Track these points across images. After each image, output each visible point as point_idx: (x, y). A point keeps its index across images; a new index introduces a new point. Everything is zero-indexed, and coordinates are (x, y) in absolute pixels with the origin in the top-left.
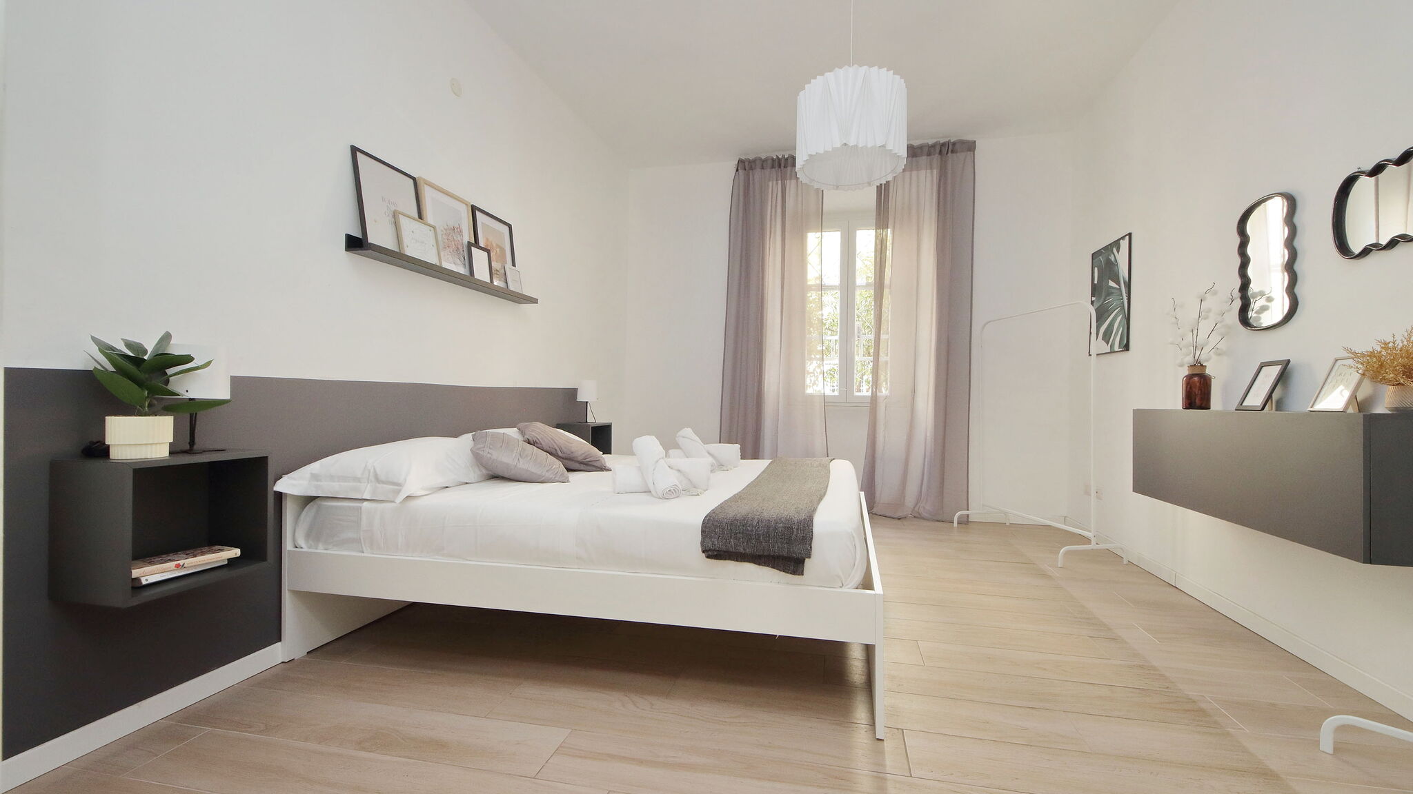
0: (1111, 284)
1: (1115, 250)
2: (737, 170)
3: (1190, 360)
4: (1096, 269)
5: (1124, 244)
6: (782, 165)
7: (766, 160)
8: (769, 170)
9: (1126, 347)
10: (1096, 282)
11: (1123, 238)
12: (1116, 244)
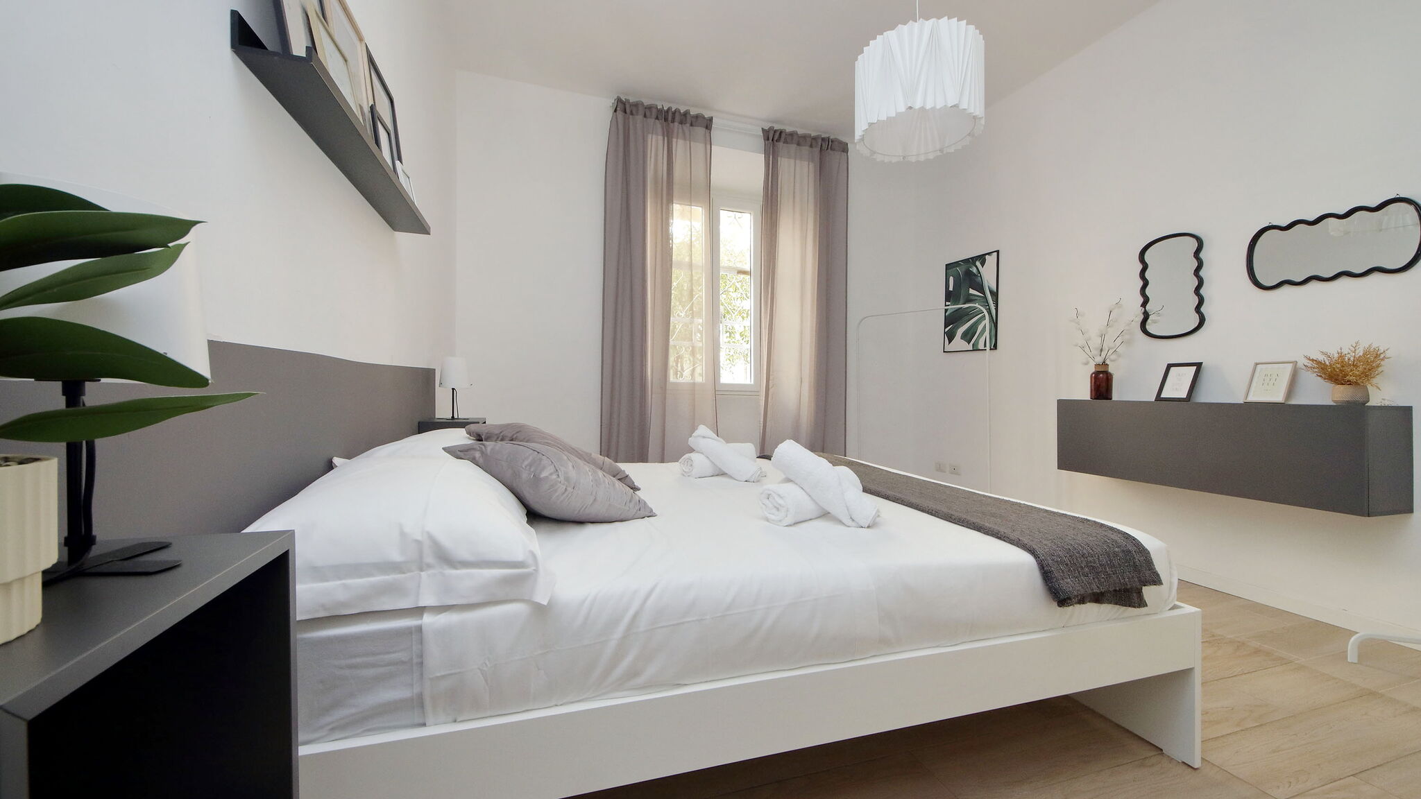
0: (971, 291)
1: (978, 264)
2: (615, 111)
3: (1099, 360)
4: (951, 279)
5: (991, 260)
6: (670, 118)
7: (650, 108)
8: (653, 120)
9: (995, 347)
10: (951, 289)
11: (989, 254)
12: (982, 258)
